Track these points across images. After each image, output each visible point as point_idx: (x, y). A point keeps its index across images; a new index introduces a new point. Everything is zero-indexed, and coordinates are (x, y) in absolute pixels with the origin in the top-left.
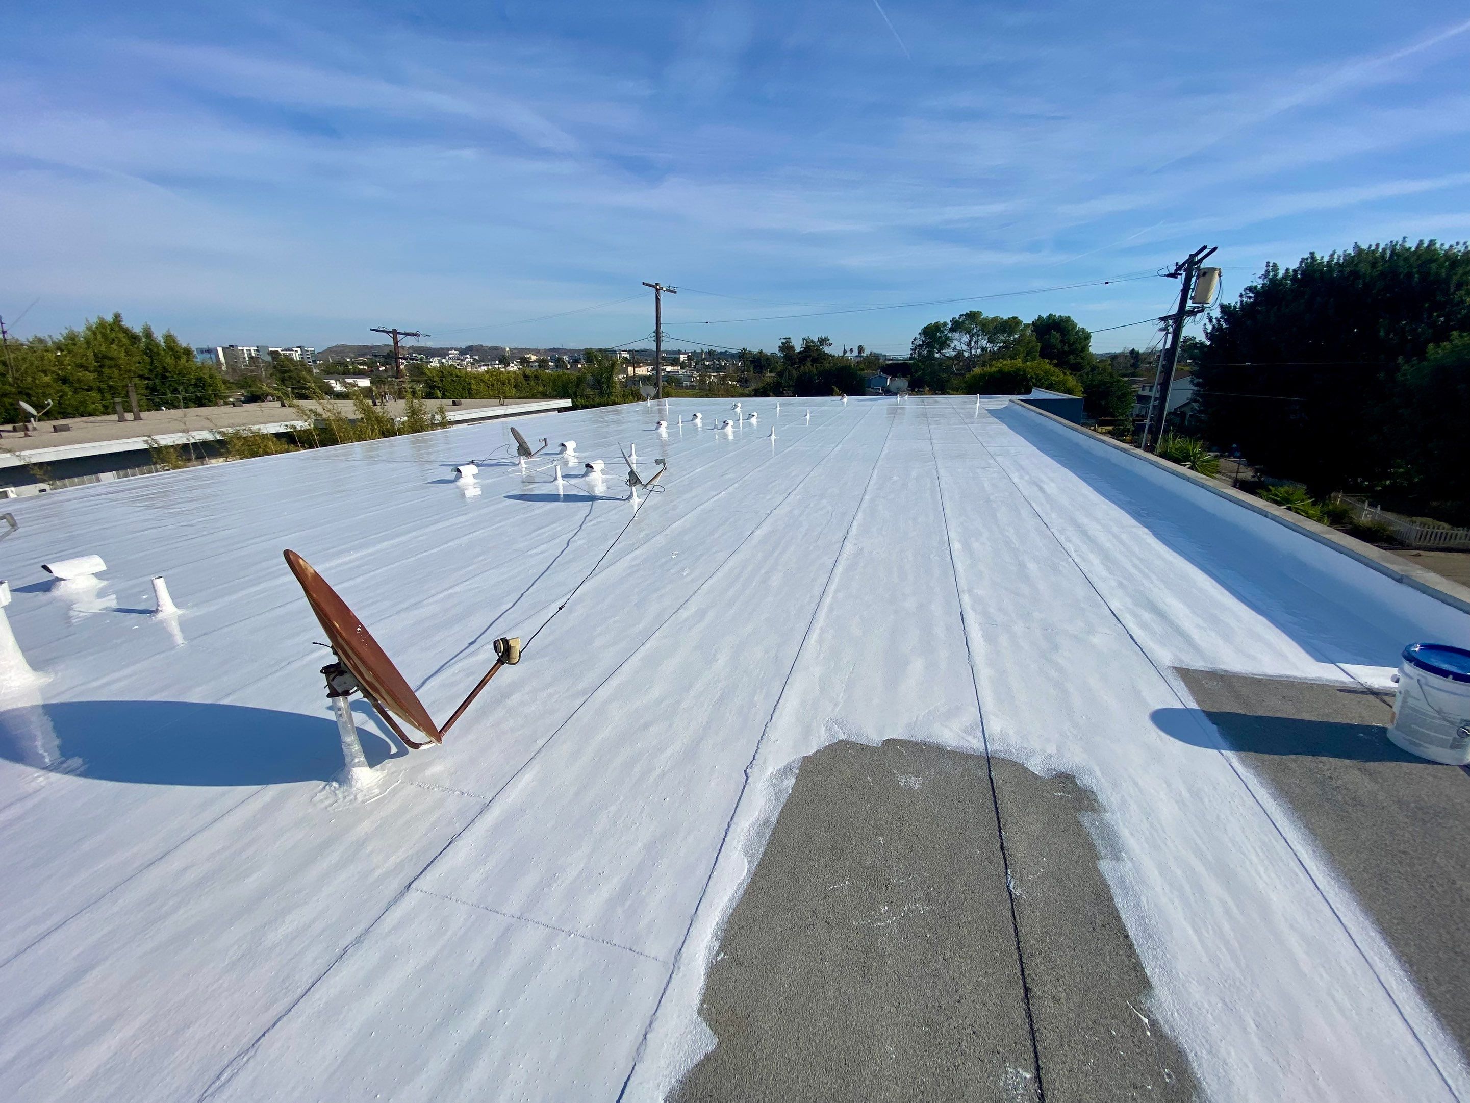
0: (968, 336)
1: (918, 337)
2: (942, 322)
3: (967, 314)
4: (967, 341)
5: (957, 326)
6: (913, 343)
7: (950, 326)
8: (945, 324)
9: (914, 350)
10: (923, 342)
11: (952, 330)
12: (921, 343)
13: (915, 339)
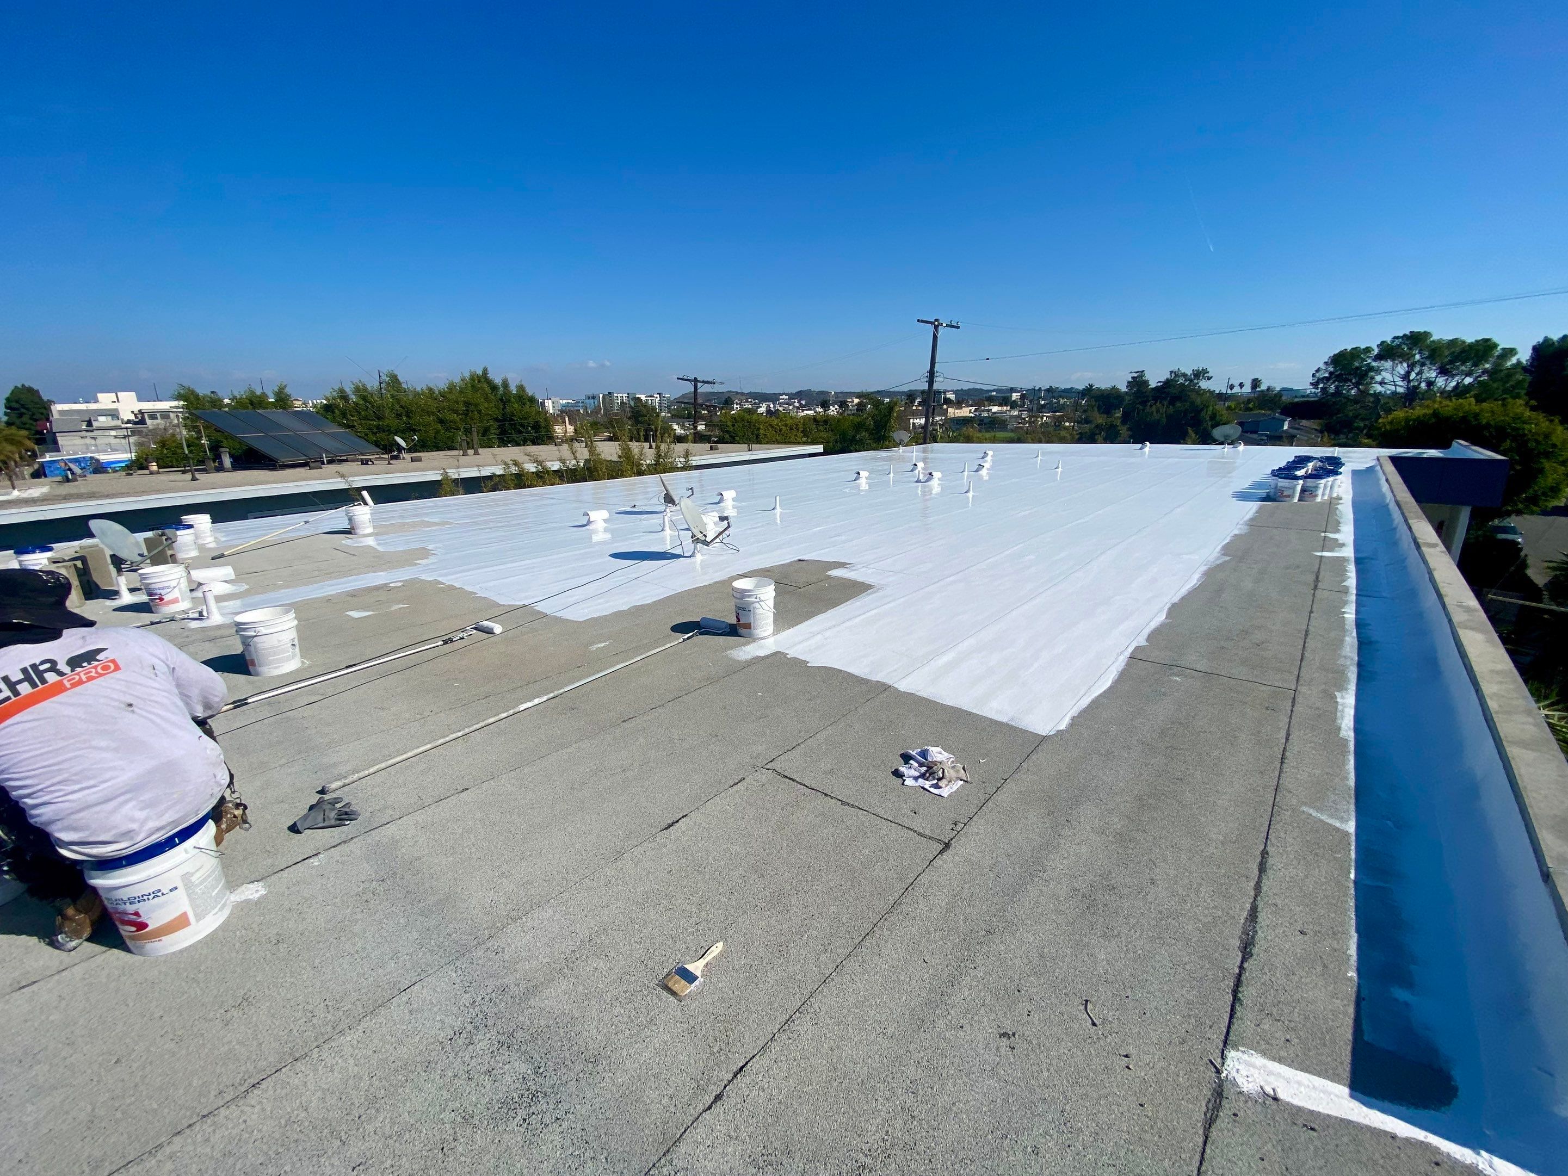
0: (1405, 365)
1: (1323, 367)
2: (1363, 347)
3: (1405, 335)
4: (1402, 372)
5: (1388, 352)
6: (1314, 375)
7: (1376, 351)
8: (1368, 350)
9: (1315, 385)
10: (1331, 373)
11: (1379, 357)
12: (1327, 375)
13: (1318, 370)
